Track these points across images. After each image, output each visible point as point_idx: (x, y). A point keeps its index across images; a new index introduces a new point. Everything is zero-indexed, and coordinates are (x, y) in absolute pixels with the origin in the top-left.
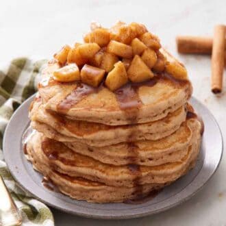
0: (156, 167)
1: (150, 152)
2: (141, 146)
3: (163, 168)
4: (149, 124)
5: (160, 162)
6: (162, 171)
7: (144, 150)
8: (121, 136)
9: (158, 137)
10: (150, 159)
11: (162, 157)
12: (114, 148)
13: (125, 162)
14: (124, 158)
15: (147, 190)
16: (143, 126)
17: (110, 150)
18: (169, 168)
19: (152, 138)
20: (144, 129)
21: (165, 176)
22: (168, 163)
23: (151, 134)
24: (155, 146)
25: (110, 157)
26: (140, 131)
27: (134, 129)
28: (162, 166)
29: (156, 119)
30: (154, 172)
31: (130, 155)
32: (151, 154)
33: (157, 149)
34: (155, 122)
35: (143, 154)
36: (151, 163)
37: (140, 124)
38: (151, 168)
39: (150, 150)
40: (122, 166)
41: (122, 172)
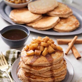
0: (59, 76)
1: (57, 72)
7: (55, 72)
10: (57, 74)
11: (60, 73)
12: (47, 72)
13: (50, 76)
20: (54, 66)
21: (61, 78)
23: (56, 67)
29: (57, 63)
30: (58, 78)
31: (52, 74)
41: (50, 79)
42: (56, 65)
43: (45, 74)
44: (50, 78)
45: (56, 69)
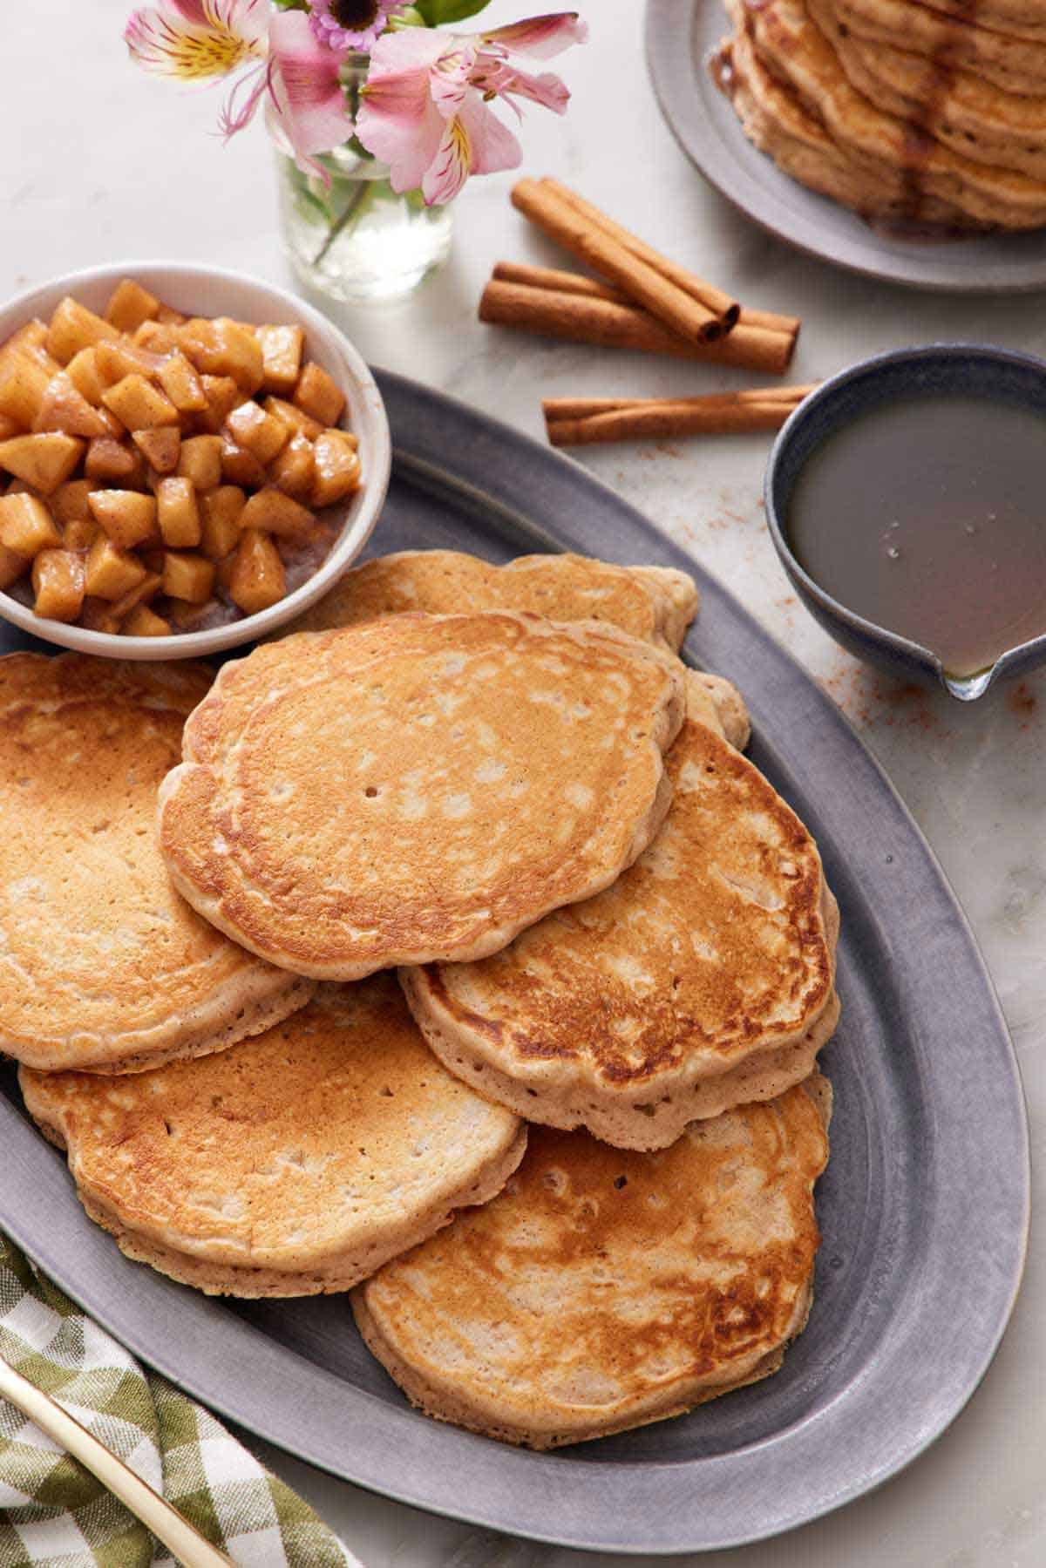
0: (979, 167)
1: (974, 115)
2: (966, 89)
3: (995, 179)
4: (1007, 40)
5: (989, 157)
6: (987, 185)
7: (966, 103)
8: (920, 35)
9: (1018, 86)
10: (970, 137)
11: (1003, 147)
12: (892, 57)
13: (902, 109)
14: (906, 98)
15: (935, 214)
16: (985, 35)
17: (879, 57)
18: (1012, 187)
19: (1001, 80)
20: (985, 44)
21: (992, 201)
22: (1019, 173)
23: (1004, 69)
24: (1001, 106)
25: (873, 78)
26: (973, 47)
27: (961, 32)
28: (999, 171)
29: (1030, 35)
30: (967, 175)
31: (924, 98)
32: (976, 124)
33: (999, 116)
34: (1024, 41)
35: (953, 111)
36: (965, 146)
37: (983, 29)
38: (966, 161)
39: (981, 111)
40: (891, 116)
41: (881, 134)
42: (1006, 44)
43: (870, 59)
44: (893, 130)
45: (992, 85)
